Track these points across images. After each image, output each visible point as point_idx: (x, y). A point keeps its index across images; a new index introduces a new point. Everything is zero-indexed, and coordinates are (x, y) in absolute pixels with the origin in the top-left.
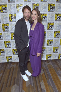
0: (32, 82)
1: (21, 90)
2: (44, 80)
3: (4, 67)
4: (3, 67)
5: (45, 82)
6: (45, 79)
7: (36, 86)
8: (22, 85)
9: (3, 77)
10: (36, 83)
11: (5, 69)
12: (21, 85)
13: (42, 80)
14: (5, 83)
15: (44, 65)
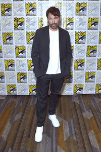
0: (74, 133)
1: (54, 146)
2: (95, 130)
3: (25, 101)
4: (23, 102)
5: (96, 133)
6: (97, 128)
7: (81, 140)
8: (56, 136)
9: (23, 120)
10: (81, 134)
11: (27, 105)
12: (54, 136)
13: (91, 130)
14: (26, 130)
15: (92, 103)
